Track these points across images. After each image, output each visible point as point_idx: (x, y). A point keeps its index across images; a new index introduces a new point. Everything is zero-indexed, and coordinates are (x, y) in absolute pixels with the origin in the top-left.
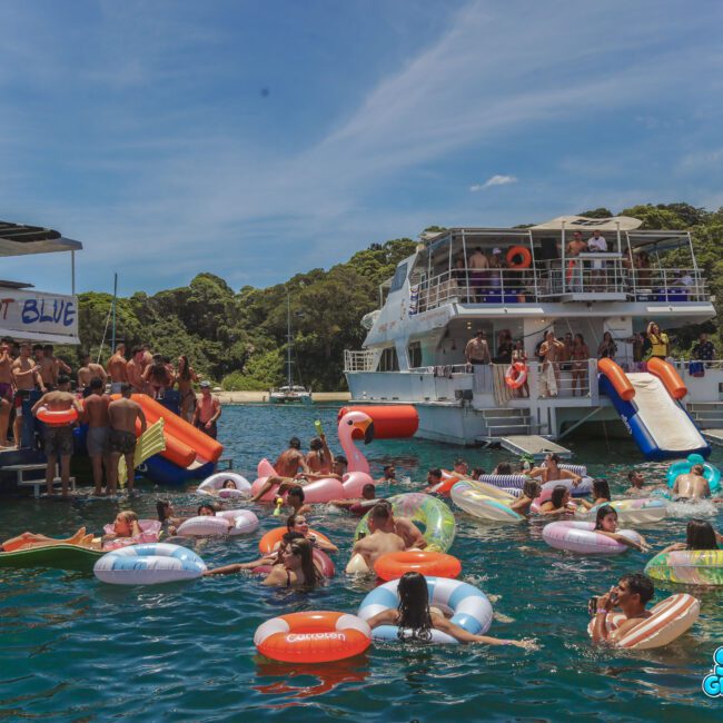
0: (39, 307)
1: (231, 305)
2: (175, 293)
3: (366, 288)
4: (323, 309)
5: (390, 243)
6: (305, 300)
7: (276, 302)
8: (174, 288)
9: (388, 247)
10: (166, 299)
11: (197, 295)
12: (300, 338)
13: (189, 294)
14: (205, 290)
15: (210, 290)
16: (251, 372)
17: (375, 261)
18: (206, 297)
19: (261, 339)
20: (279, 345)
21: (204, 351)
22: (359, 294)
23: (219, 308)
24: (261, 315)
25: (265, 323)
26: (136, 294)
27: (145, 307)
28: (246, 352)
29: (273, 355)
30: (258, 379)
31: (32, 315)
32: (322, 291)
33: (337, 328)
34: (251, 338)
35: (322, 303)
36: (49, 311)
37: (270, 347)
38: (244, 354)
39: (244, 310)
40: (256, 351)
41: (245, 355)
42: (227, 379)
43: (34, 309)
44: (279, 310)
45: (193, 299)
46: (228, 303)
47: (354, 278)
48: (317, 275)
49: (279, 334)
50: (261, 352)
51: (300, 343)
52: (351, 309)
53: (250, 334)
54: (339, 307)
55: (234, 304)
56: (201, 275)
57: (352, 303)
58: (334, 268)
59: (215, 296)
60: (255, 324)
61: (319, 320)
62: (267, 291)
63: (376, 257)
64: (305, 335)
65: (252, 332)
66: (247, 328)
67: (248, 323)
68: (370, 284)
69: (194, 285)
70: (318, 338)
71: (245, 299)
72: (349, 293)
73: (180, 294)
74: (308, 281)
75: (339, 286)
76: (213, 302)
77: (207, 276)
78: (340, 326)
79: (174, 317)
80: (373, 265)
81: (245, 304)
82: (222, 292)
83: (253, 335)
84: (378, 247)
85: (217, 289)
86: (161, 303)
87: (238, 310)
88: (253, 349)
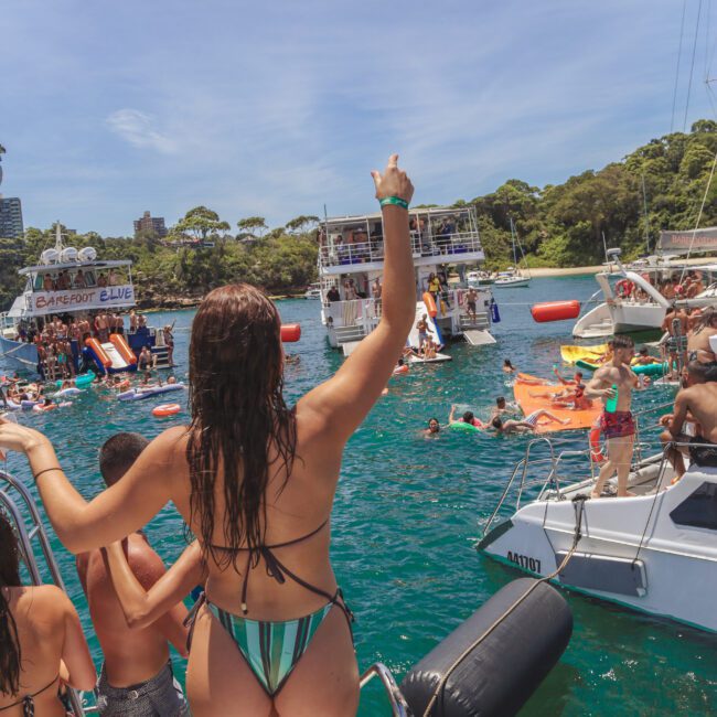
2: (485, 198)
5: (665, 138)
6: (576, 197)
8: (484, 195)
11: (501, 198)
13: (495, 198)
14: (507, 194)
15: (510, 194)
16: (542, 253)
18: (507, 200)
19: (552, 227)
20: (565, 230)
21: (505, 240)
23: (518, 207)
28: (540, 238)
29: (559, 239)
30: (545, 259)
32: (589, 188)
34: (545, 227)
37: (558, 233)
38: (537, 240)
40: (548, 237)
41: (539, 240)
42: (525, 260)
45: (497, 202)
47: (620, 174)
48: (588, 175)
49: (567, 222)
50: (551, 237)
53: (544, 224)
57: (616, 195)
59: (514, 198)
65: (546, 222)
66: (543, 219)
67: (544, 215)
69: (500, 191)
72: (612, 187)
73: (490, 199)
75: (605, 182)
76: (513, 202)
77: (513, 182)
79: (485, 217)
83: (547, 225)
84: (657, 142)
88: (546, 235)
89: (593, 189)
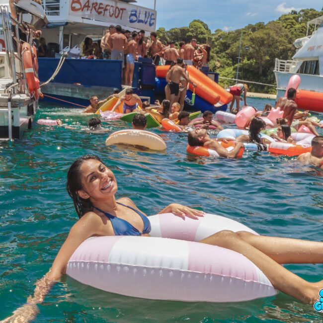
0: (138, 15)
1: (210, 39)
2: (181, 30)
3: (287, 36)
4: (261, 46)
5: (303, 11)
6: (252, 40)
7: (235, 39)
8: (180, 27)
9: (301, 13)
10: (176, 33)
11: (192, 32)
12: (245, 61)
13: (188, 31)
14: (197, 29)
15: (199, 30)
17: (294, 21)
18: (197, 33)
19: (224, 59)
20: (234, 64)
22: (282, 39)
24: (226, 46)
25: (228, 51)
26: (160, 28)
27: (164, 36)
28: (215, 66)
29: (229, 70)
31: (134, 18)
32: (262, 35)
33: (267, 58)
34: (219, 59)
35: (261, 43)
36: (142, 17)
37: (228, 65)
38: (214, 68)
39: (216, 43)
40: (221, 66)
43: (135, 15)
44: (237, 44)
45: (190, 34)
46: (208, 38)
47: (280, 29)
48: (260, 26)
49: (234, 58)
50: (223, 67)
51: (246, 64)
52: (276, 48)
53: (218, 57)
54: (270, 46)
55: (211, 39)
56: (195, 21)
57: (278, 44)
58: (270, 23)
59: (202, 33)
60: (221, 51)
61: (258, 52)
62: (229, 33)
63: (294, 18)
64: (248, 60)
65: (220, 55)
66: (217, 53)
67: (218, 50)
68: (289, 34)
69: (191, 26)
70: (256, 63)
71: (217, 36)
72: (276, 38)
73: (183, 31)
74: (254, 30)
75: (272, 33)
76: (200, 36)
77: (198, 21)
78: (269, 56)
80: (292, 23)
81: (217, 40)
82: (206, 31)
83: (220, 57)
84: (295, 13)
85: (203, 30)
86: (173, 35)
87: (213, 42)
88: (218, 64)
89: (266, 37)
